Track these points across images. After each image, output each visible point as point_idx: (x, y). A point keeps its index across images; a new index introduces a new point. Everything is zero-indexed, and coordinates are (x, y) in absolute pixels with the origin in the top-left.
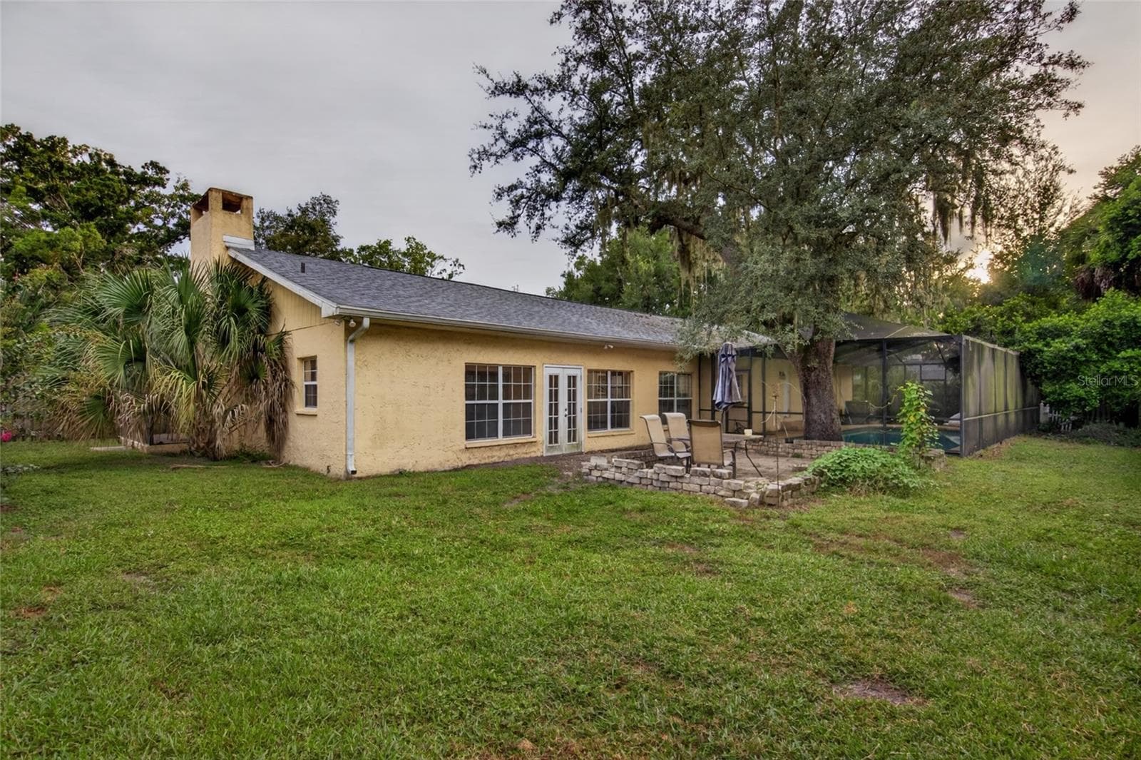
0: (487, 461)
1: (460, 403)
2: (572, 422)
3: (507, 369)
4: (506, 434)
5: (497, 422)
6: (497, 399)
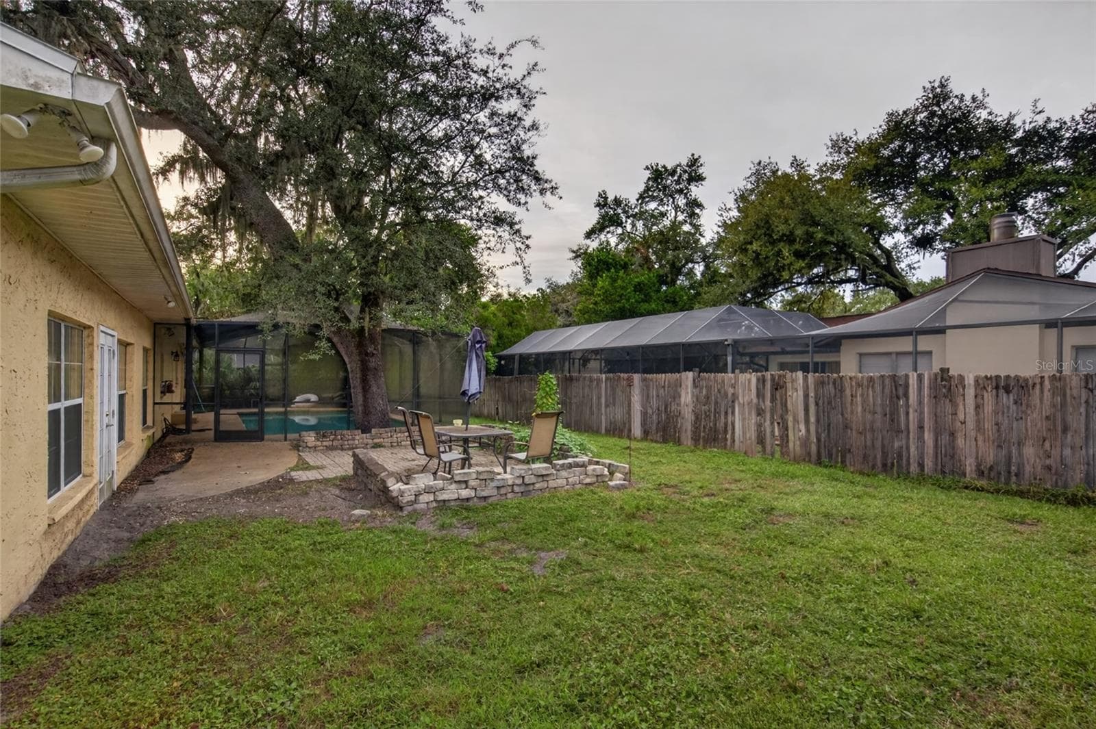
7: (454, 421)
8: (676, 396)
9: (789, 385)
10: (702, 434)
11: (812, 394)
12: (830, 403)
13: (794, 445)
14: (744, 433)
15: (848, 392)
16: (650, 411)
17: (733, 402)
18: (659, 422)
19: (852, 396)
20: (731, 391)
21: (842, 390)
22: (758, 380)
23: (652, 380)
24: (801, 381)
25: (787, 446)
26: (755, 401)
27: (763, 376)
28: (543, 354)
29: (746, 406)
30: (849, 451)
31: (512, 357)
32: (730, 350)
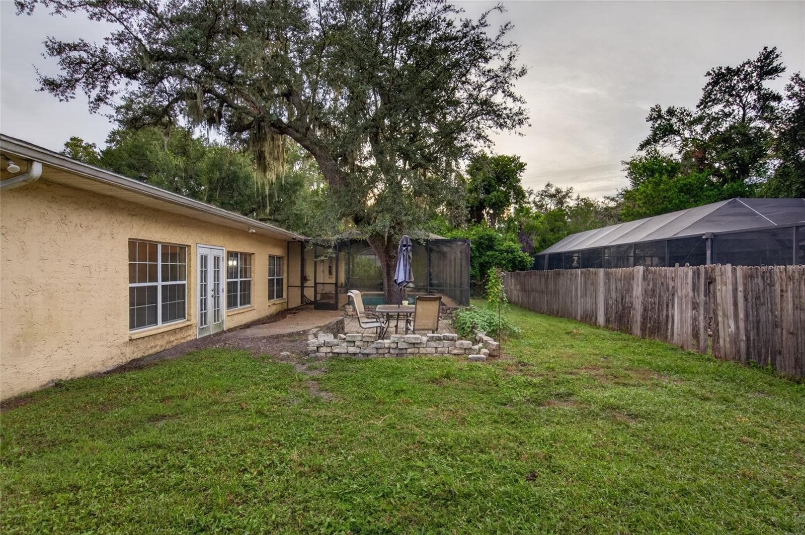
0: (151, 352)
1: (124, 286)
2: (217, 303)
3: (165, 246)
4: (164, 320)
5: (156, 307)
6: (157, 281)
7: (403, 302)
8: (629, 290)
9: (718, 279)
10: (649, 325)
11: (740, 288)
12: (758, 298)
13: (724, 342)
14: (682, 327)
15: (778, 288)
16: (610, 302)
17: (673, 295)
18: (617, 312)
19: (782, 291)
20: (671, 284)
21: (772, 285)
22: (694, 273)
23: (612, 274)
24: (730, 274)
25: (718, 342)
26: (691, 294)
27: (698, 269)
28: (565, 253)
29: (684, 300)
30: (780, 353)
31: (544, 256)
32: (709, 243)
